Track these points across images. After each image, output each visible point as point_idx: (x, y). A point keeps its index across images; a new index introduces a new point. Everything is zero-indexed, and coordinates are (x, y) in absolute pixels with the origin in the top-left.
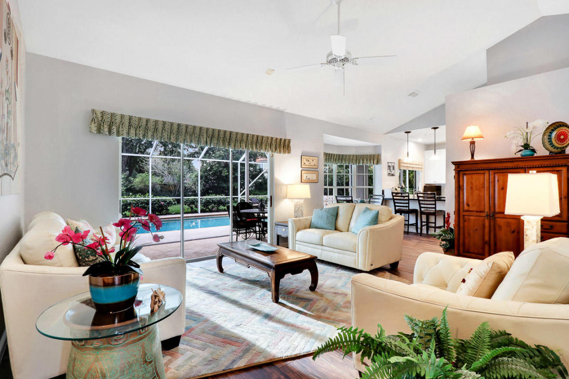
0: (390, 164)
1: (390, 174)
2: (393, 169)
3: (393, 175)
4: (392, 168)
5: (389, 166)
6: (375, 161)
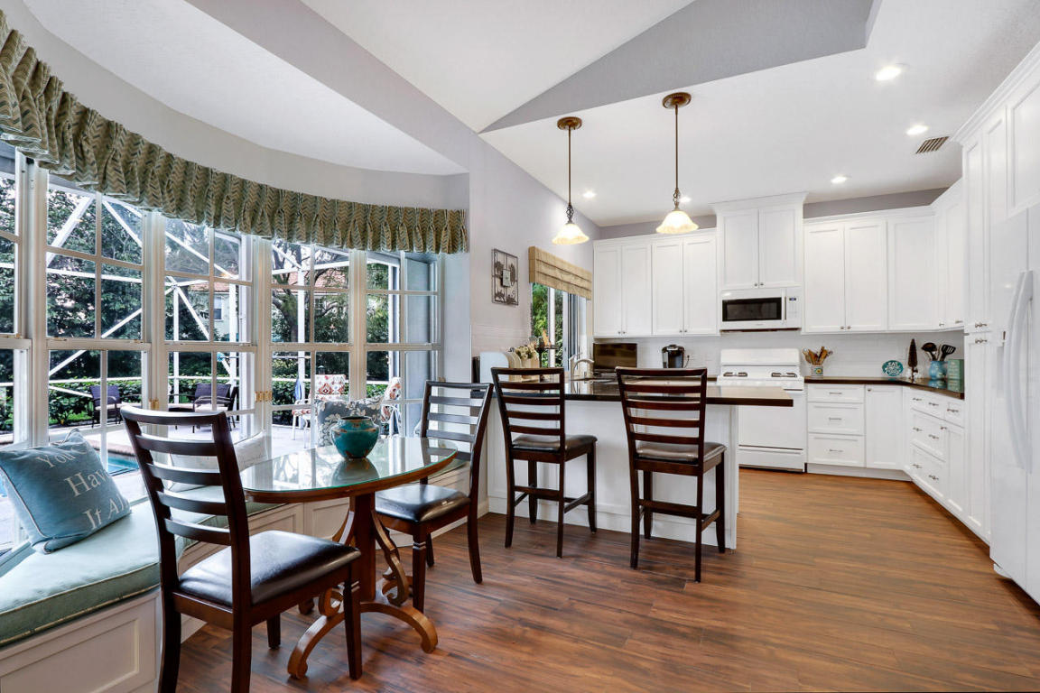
0: (500, 258)
1: (499, 295)
2: (513, 278)
3: (511, 301)
4: (507, 274)
5: (498, 266)
6: (445, 238)
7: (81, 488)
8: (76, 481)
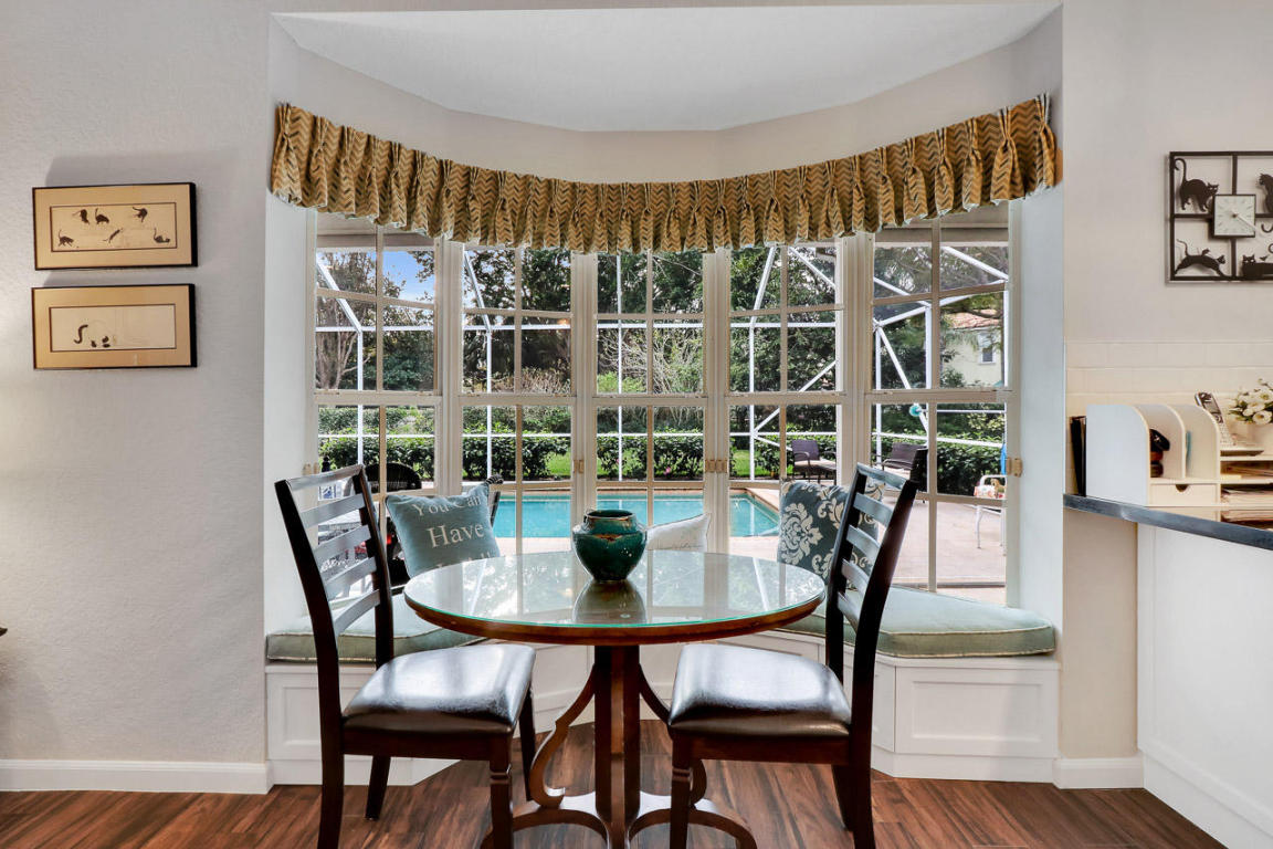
7: (440, 540)
8: (438, 532)
